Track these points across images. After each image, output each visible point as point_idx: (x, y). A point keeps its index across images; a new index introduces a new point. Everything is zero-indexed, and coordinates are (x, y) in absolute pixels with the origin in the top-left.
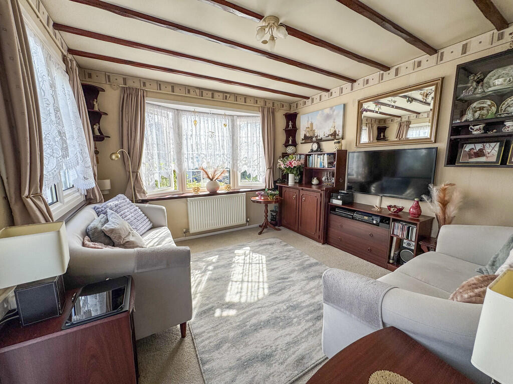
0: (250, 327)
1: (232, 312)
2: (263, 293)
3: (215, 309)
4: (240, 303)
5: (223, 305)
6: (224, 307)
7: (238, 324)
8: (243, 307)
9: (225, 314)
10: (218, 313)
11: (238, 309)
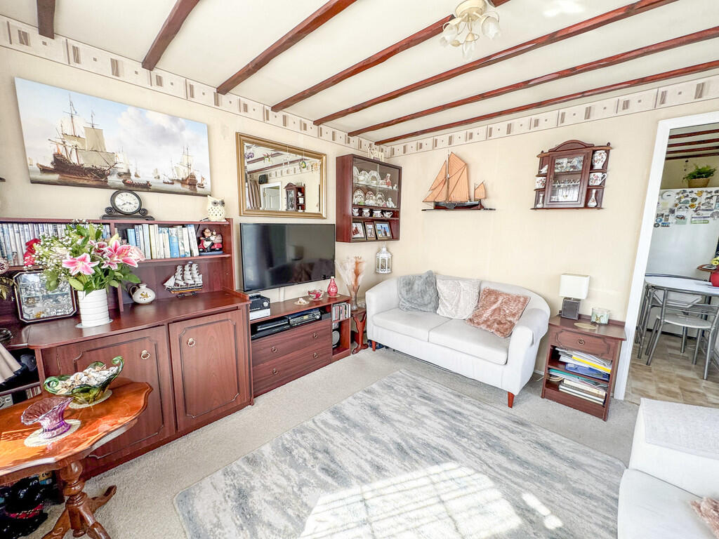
0: (528, 469)
1: (531, 501)
2: (459, 470)
3: (551, 532)
4: (507, 497)
5: (531, 522)
6: (534, 519)
7: (539, 485)
8: (507, 488)
9: (543, 510)
10: (553, 523)
11: (519, 494)
